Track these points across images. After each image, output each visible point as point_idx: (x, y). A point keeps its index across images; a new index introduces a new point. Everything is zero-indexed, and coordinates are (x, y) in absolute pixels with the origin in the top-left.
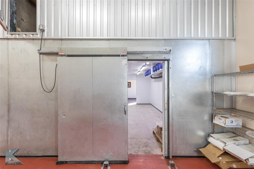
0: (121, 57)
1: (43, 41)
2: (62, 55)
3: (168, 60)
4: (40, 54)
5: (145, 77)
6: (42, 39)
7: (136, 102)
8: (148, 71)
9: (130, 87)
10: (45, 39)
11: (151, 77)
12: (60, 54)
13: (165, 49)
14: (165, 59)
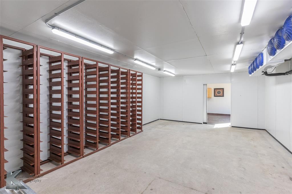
5: (250, 75)
7: (230, 122)
8: (256, 59)
9: (223, 96)
11: (266, 73)
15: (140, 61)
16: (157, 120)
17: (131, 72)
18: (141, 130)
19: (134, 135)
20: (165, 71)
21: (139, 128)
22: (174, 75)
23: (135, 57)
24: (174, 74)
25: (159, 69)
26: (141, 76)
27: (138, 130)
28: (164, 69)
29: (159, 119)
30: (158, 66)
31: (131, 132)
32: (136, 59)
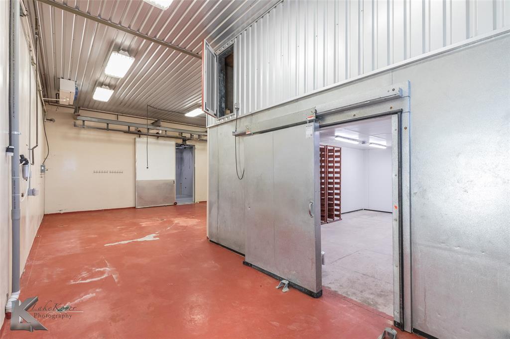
0: (308, 124)
1: (238, 121)
2: (250, 134)
3: (400, 113)
4: (236, 136)
6: (237, 119)
10: (240, 118)
12: (247, 133)
13: (391, 91)
14: (392, 110)
15: (341, 137)
16: (360, 210)
17: (329, 148)
18: (339, 218)
19: (331, 222)
20: (371, 143)
21: (337, 215)
22: (385, 148)
23: (336, 134)
24: (385, 146)
25: (364, 143)
26: (339, 151)
27: (336, 218)
28: (370, 142)
29: (362, 209)
30: (362, 139)
31: (328, 219)
32: (337, 136)
